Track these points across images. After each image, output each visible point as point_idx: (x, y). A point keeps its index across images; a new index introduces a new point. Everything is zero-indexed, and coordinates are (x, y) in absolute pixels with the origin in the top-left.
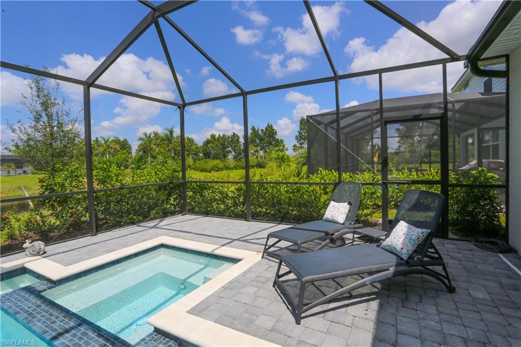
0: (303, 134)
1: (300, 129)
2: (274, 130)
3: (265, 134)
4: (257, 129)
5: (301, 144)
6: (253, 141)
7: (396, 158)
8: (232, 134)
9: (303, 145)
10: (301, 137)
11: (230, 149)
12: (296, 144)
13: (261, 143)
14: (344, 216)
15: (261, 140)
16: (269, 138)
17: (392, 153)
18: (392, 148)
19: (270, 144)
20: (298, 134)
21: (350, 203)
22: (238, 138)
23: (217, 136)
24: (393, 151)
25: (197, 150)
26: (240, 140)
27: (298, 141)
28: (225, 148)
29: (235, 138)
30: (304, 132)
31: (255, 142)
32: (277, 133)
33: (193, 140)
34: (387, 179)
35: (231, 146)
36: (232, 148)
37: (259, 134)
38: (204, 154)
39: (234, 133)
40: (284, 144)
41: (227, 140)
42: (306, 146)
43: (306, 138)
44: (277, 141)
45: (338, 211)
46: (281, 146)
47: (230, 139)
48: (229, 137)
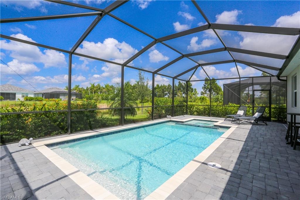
0: (207, 86)
1: (205, 83)
2: (191, 83)
3: (186, 85)
4: (181, 83)
5: (205, 91)
7: (259, 101)
8: (168, 85)
10: (205, 88)
11: (167, 92)
12: (203, 91)
13: (183, 90)
15: (184, 88)
17: (257, 98)
18: (257, 95)
19: (188, 91)
20: (203, 86)
21: (244, 111)
23: (160, 86)
24: (258, 97)
27: (204, 90)
28: (164, 92)
29: (169, 87)
30: (207, 85)
31: (181, 89)
32: (192, 85)
34: (254, 106)
35: (167, 91)
37: (183, 85)
39: (169, 84)
40: (196, 91)
41: (165, 88)
42: (208, 92)
43: (208, 88)
44: (192, 89)
45: (241, 112)
46: (194, 92)
47: (167, 87)
48: (166, 86)
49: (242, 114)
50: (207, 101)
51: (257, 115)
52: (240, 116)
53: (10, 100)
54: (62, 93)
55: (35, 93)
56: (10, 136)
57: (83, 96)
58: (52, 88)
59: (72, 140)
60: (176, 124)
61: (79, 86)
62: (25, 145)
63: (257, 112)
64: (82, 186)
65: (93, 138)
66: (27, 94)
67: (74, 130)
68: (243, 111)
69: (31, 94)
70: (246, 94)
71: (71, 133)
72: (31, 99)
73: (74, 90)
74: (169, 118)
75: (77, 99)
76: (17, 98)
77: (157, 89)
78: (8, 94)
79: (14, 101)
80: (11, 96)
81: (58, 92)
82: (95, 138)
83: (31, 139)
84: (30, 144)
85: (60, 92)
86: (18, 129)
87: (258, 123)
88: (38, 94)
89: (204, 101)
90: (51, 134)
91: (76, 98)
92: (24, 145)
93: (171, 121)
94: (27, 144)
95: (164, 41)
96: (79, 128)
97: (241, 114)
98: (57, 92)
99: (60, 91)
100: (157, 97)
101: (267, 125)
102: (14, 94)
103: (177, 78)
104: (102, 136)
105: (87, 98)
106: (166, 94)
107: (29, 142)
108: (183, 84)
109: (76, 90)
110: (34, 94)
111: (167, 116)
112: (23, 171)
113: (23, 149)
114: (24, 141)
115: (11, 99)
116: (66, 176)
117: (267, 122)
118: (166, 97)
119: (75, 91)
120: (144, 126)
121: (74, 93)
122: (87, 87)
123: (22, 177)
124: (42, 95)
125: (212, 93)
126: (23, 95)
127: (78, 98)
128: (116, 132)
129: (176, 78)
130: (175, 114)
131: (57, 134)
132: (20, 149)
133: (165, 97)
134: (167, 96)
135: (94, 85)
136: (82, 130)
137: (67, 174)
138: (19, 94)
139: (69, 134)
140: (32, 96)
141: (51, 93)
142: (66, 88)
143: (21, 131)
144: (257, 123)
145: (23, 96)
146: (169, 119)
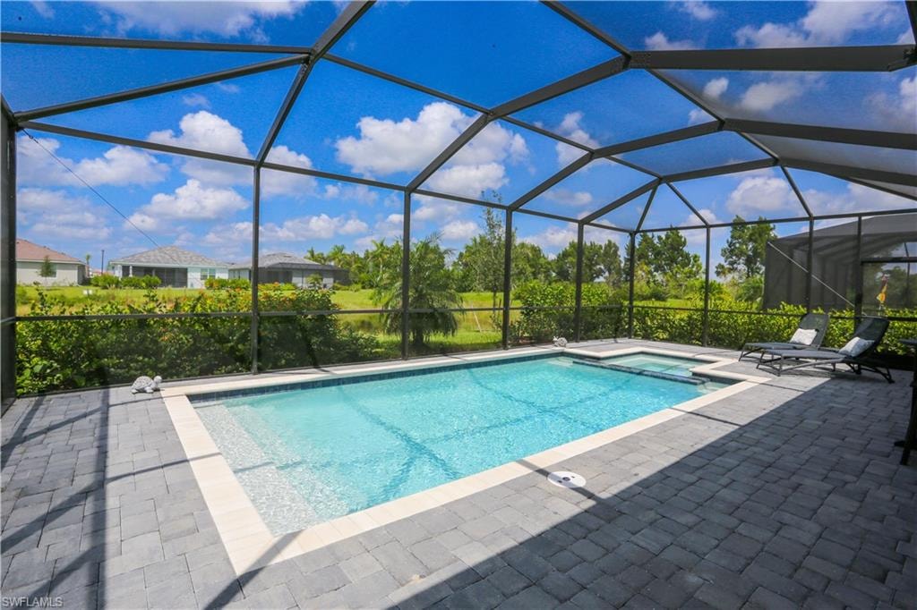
0: (737, 245)
1: (732, 237)
2: (681, 237)
3: (665, 244)
5: (732, 263)
6: (643, 256)
8: (607, 243)
9: (735, 266)
10: (731, 251)
11: (602, 267)
12: (723, 263)
13: (656, 258)
14: (811, 340)
15: (658, 254)
16: (672, 253)
19: (672, 261)
20: (726, 246)
21: (816, 330)
22: (617, 249)
25: (549, 266)
26: (619, 253)
27: (727, 258)
28: (595, 265)
29: (611, 248)
30: (739, 243)
31: (647, 257)
32: (687, 244)
33: (539, 250)
35: (603, 262)
36: (605, 266)
37: (654, 244)
38: (558, 274)
39: (610, 242)
40: (699, 262)
41: (597, 253)
42: (742, 267)
43: (742, 253)
44: (687, 256)
45: (805, 336)
46: (693, 267)
47: (602, 251)
48: (601, 247)
49: (808, 342)
50: (722, 296)
51: (853, 345)
52: (799, 346)
53: (174, 286)
54: (298, 269)
55: (232, 267)
56: (123, 371)
57: (351, 276)
58: (274, 255)
59: (255, 389)
60: (574, 362)
61: (343, 248)
62: (145, 392)
63: (858, 336)
64: (201, 485)
65: (313, 387)
66: (213, 271)
67: (270, 365)
68: (813, 331)
69: (222, 270)
70: (889, 272)
71: (261, 370)
72: (222, 284)
73: (330, 261)
74: (560, 345)
75: (336, 285)
76: (189, 284)
77: (570, 255)
78: (172, 271)
79: (183, 289)
80: (177, 275)
81: (289, 266)
82: (318, 387)
83: (158, 378)
84: (157, 390)
85: (294, 267)
86: (139, 356)
87: (864, 373)
88: (239, 270)
89: (714, 295)
90: (215, 372)
91: (334, 282)
92: (142, 391)
93: (563, 354)
94: (148, 389)
95: (512, 112)
96: (283, 362)
97: (802, 342)
98: (285, 266)
99: (293, 262)
100: (569, 280)
101: (891, 381)
102: (184, 272)
103: (592, 222)
104: (339, 384)
105: (363, 283)
106: (600, 273)
107: (153, 386)
108: (656, 241)
109: (334, 259)
110: (230, 270)
111: (555, 339)
112: (111, 442)
113: (137, 399)
114: (143, 381)
115: (176, 284)
116: (187, 461)
117: (891, 371)
118: (599, 283)
119: (332, 263)
120: (470, 364)
121: (329, 268)
122: (367, 251)
123: (103, 453)
124: (248, 273)
125: (758, 268)
126: (204, 273)
127: (339, 283)
128: (380, 375)
129: (588, 223)
130: (589, 333)
131: (229, 373)
132: (132, 398)
133: (597, 280)
134: (601, 279)
135: (382, 245)
136: (291, 365)
137: (189, 457)
138: (195, 270)
139: (255, 374)
140: (225, 276)
141: (269, 268)
142: (309, 255)
143: (146, 359)
144: (858, 372)
145: (204, 277)
146: (559, 349)
